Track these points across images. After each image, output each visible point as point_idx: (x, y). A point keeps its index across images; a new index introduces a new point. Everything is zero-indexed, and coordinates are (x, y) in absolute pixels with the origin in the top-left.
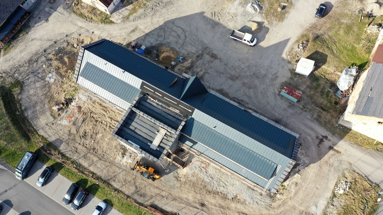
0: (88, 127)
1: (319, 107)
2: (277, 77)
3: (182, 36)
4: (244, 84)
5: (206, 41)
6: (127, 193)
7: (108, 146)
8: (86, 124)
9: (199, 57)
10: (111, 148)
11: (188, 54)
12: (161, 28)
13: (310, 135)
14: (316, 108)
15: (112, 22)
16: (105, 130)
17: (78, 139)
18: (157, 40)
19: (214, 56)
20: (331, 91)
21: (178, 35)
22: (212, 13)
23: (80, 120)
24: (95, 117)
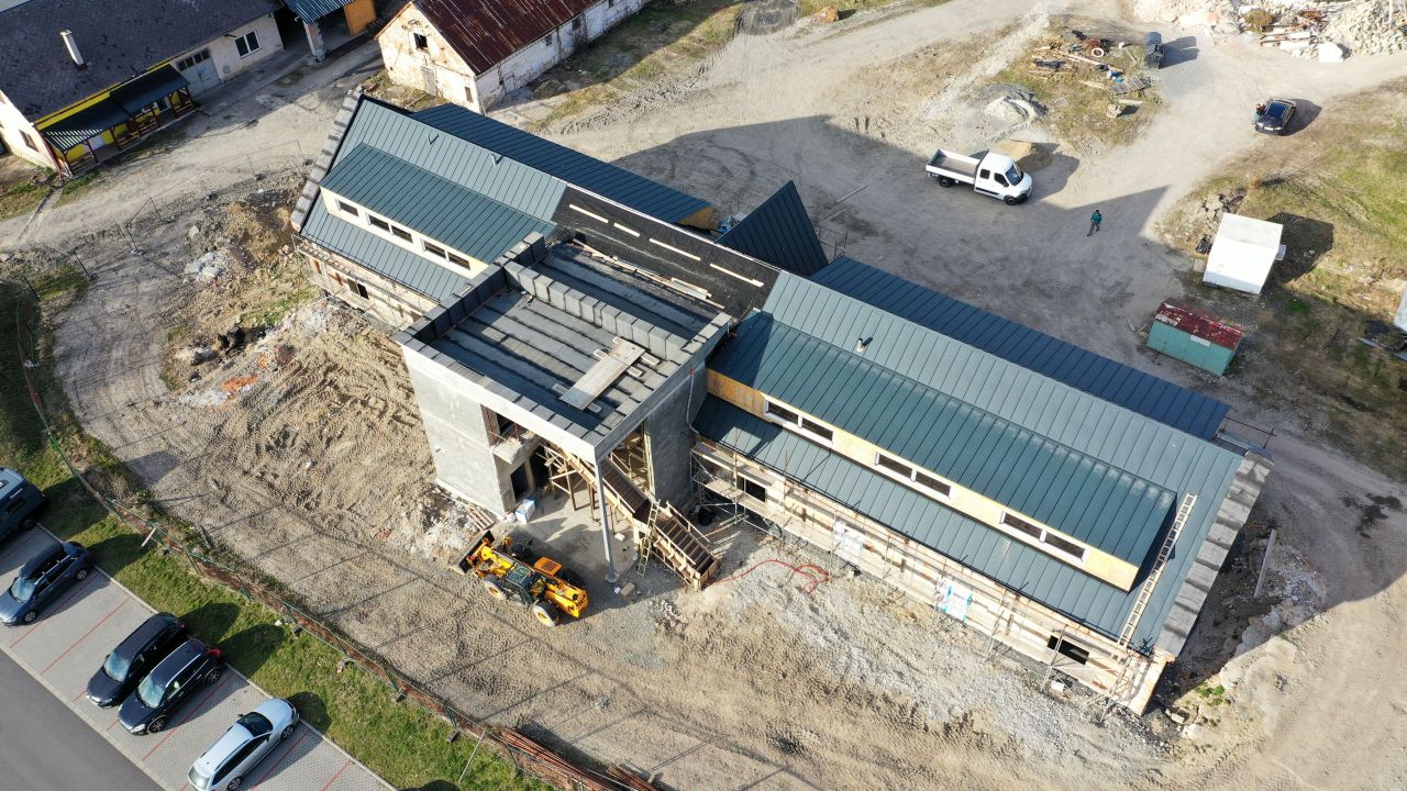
0: (301, 419)
1: (1334, 397)
3: (741, 173)
5: (829, 188)
6: (411, 668)
7: (369, 487)
8: (297, 405)
10: (381, 494)
12: (661, 151)
13: (1309, 491)
14: (1322, 398)
16: (370, 427)
19: (861, 228)
20: (1371, 347)
21: (724, 169)
22: (857, 120)
23: (277, 391)
24: (341, 385)
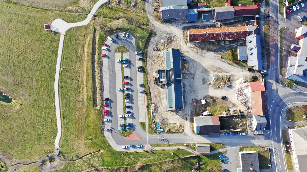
2: (197, 96)
3: (194, 66)
4: (190, 90)
5: (196, 73)
8: (157, 59)
9: (191, 74)
11: (190, 71)
13: (187, 112)
14: (195, 110)
15: (187, 44)
17: (152, 60)
18: (189, 60)
19: (193, 78)
21: (194, 65)
23: (157, 57)
24: (159, 60)
